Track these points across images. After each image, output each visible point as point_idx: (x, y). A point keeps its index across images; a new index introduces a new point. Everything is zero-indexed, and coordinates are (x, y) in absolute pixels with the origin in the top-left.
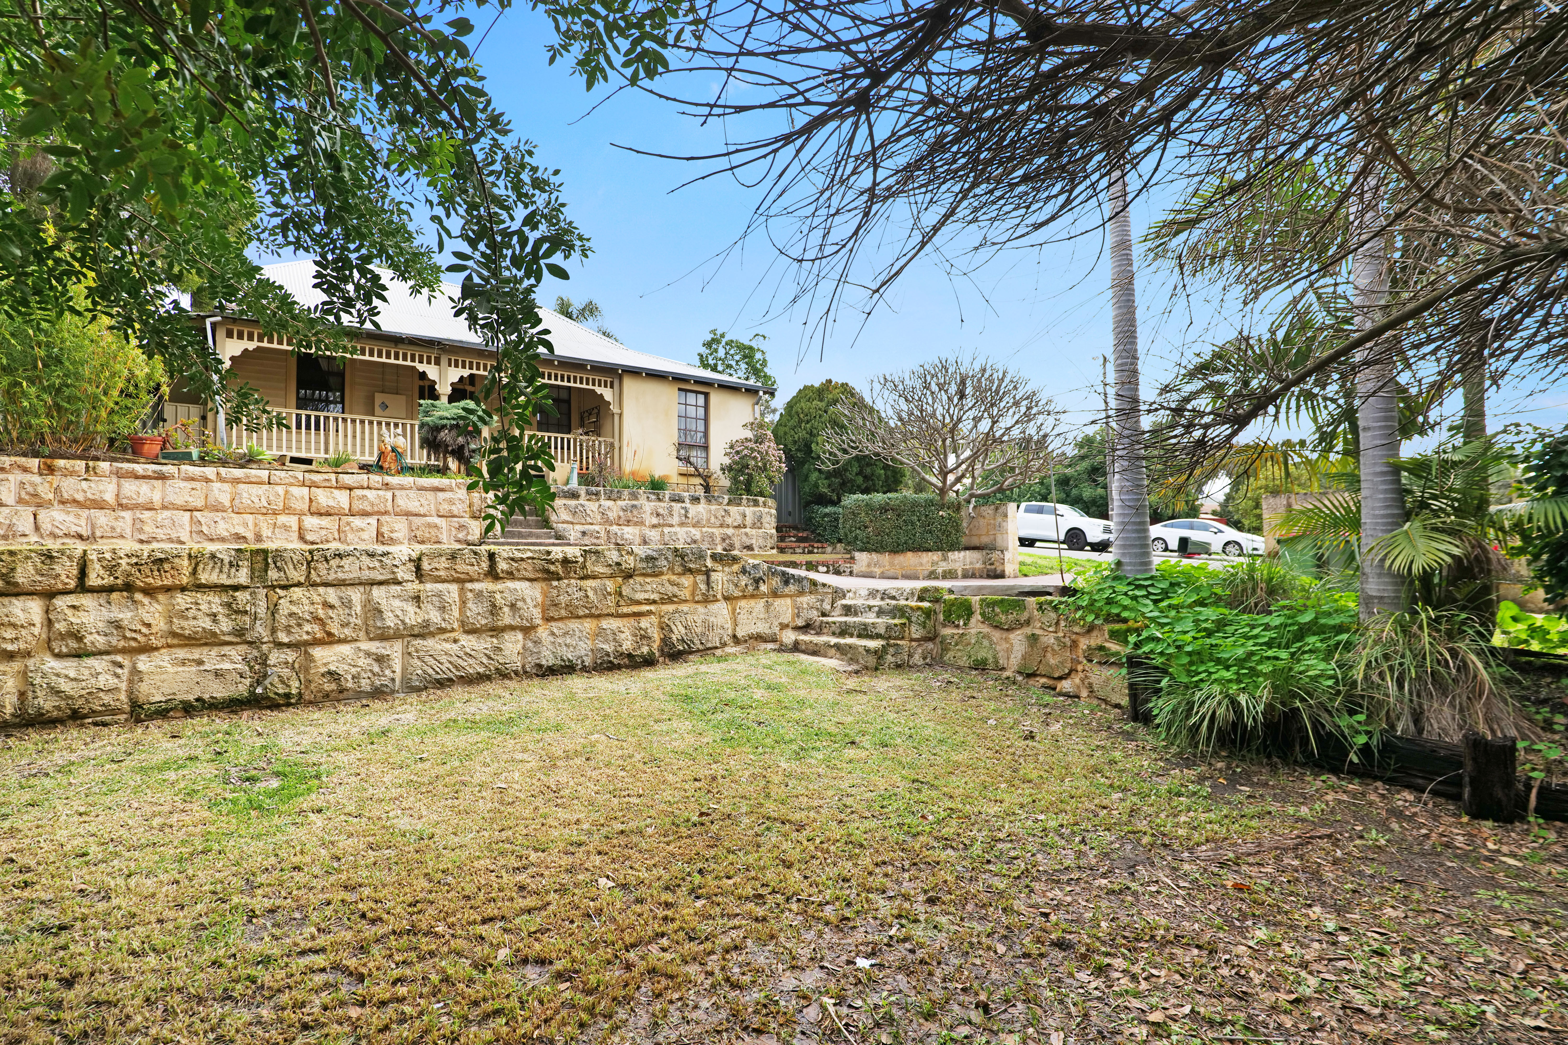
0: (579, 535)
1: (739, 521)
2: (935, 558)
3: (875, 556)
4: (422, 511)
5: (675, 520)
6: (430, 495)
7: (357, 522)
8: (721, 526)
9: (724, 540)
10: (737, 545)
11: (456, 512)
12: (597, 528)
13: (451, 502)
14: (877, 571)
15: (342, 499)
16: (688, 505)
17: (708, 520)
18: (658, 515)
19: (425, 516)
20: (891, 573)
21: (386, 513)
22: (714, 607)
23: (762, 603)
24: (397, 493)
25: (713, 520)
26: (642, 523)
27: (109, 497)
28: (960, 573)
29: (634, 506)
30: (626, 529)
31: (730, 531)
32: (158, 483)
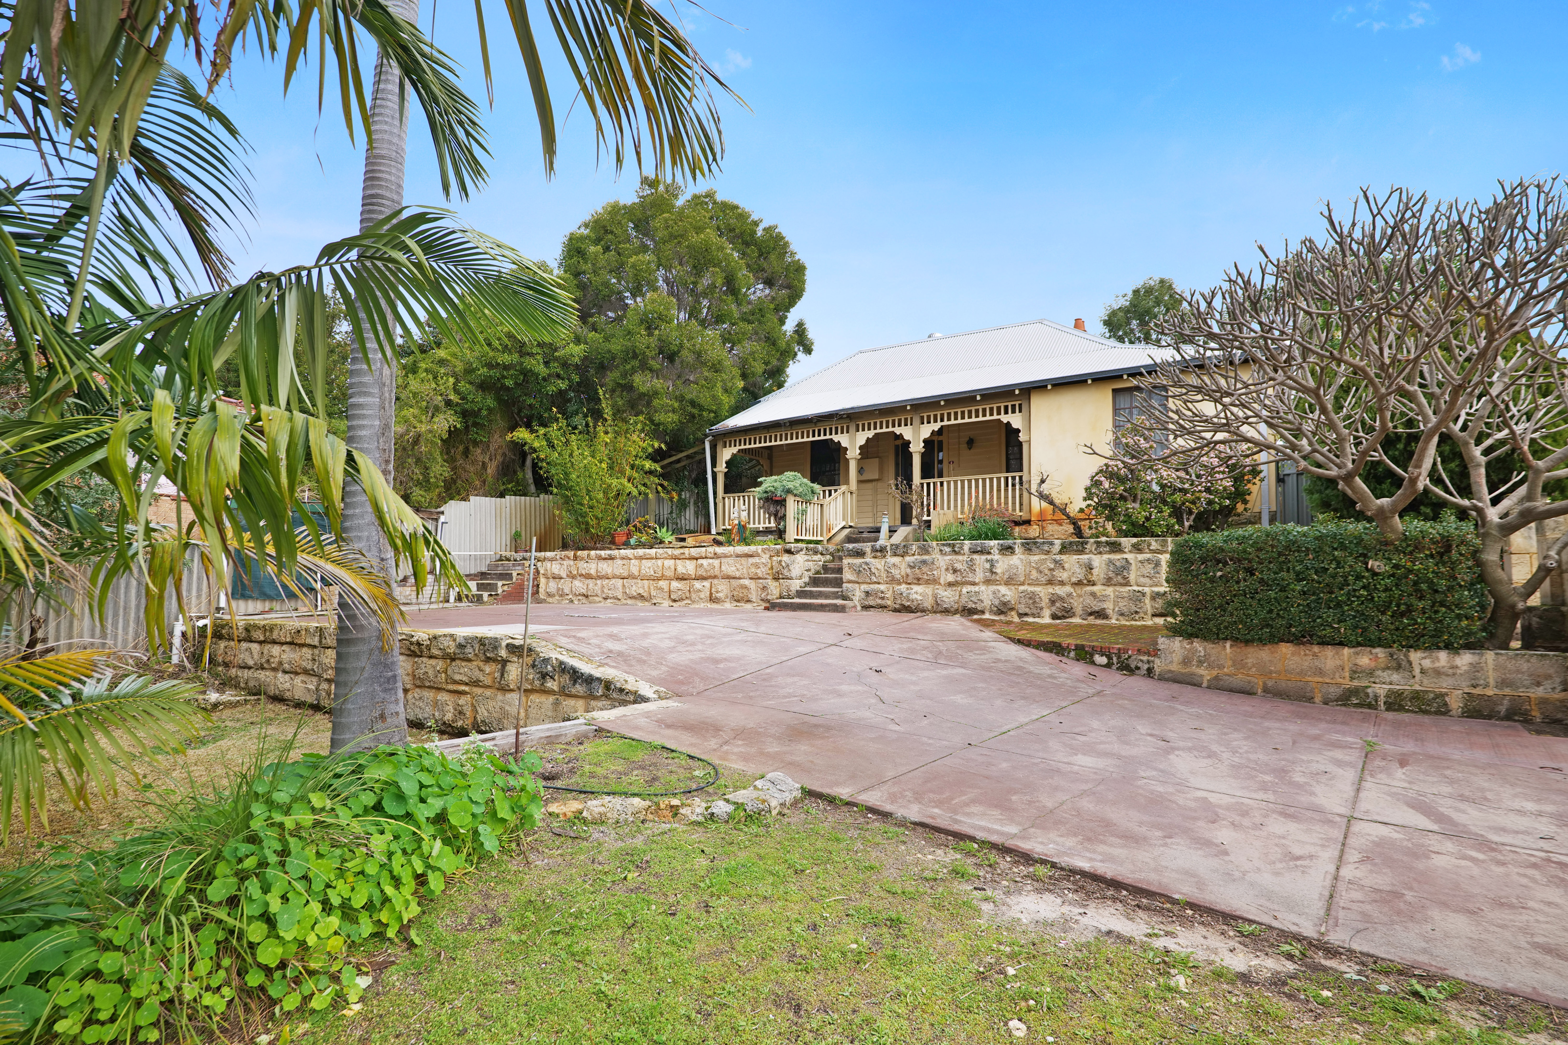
0: (863, 595)
1: (1080, 574)
2: (1364, 660)
3: (1198, 646)
4: (738, 574)
5: (979, 576)
6: (743, 560)
7: (698, 585)
8: (1050, 582)
9: (1053, 602)
10: (1079, 610)
11: (760, 575)
12: (882, 587)
13: (757, 566)
14: (1205, 674)
15: (689, 568)
16: (996, 556)
17: (1027, 576)
18: (955, 571)
19: (740, 578)
20: (1239, 680)
21: (715, 577)
22: (509, 696)
23: (551, 699)
24: (723, 560)
25: (1034, 574)
26: (935, 581)
27: (593, 572)
28: (1455, 703)
29: (924, 562)
30: (916, 588)
31: (1061, 591)
32: (610, 562)
